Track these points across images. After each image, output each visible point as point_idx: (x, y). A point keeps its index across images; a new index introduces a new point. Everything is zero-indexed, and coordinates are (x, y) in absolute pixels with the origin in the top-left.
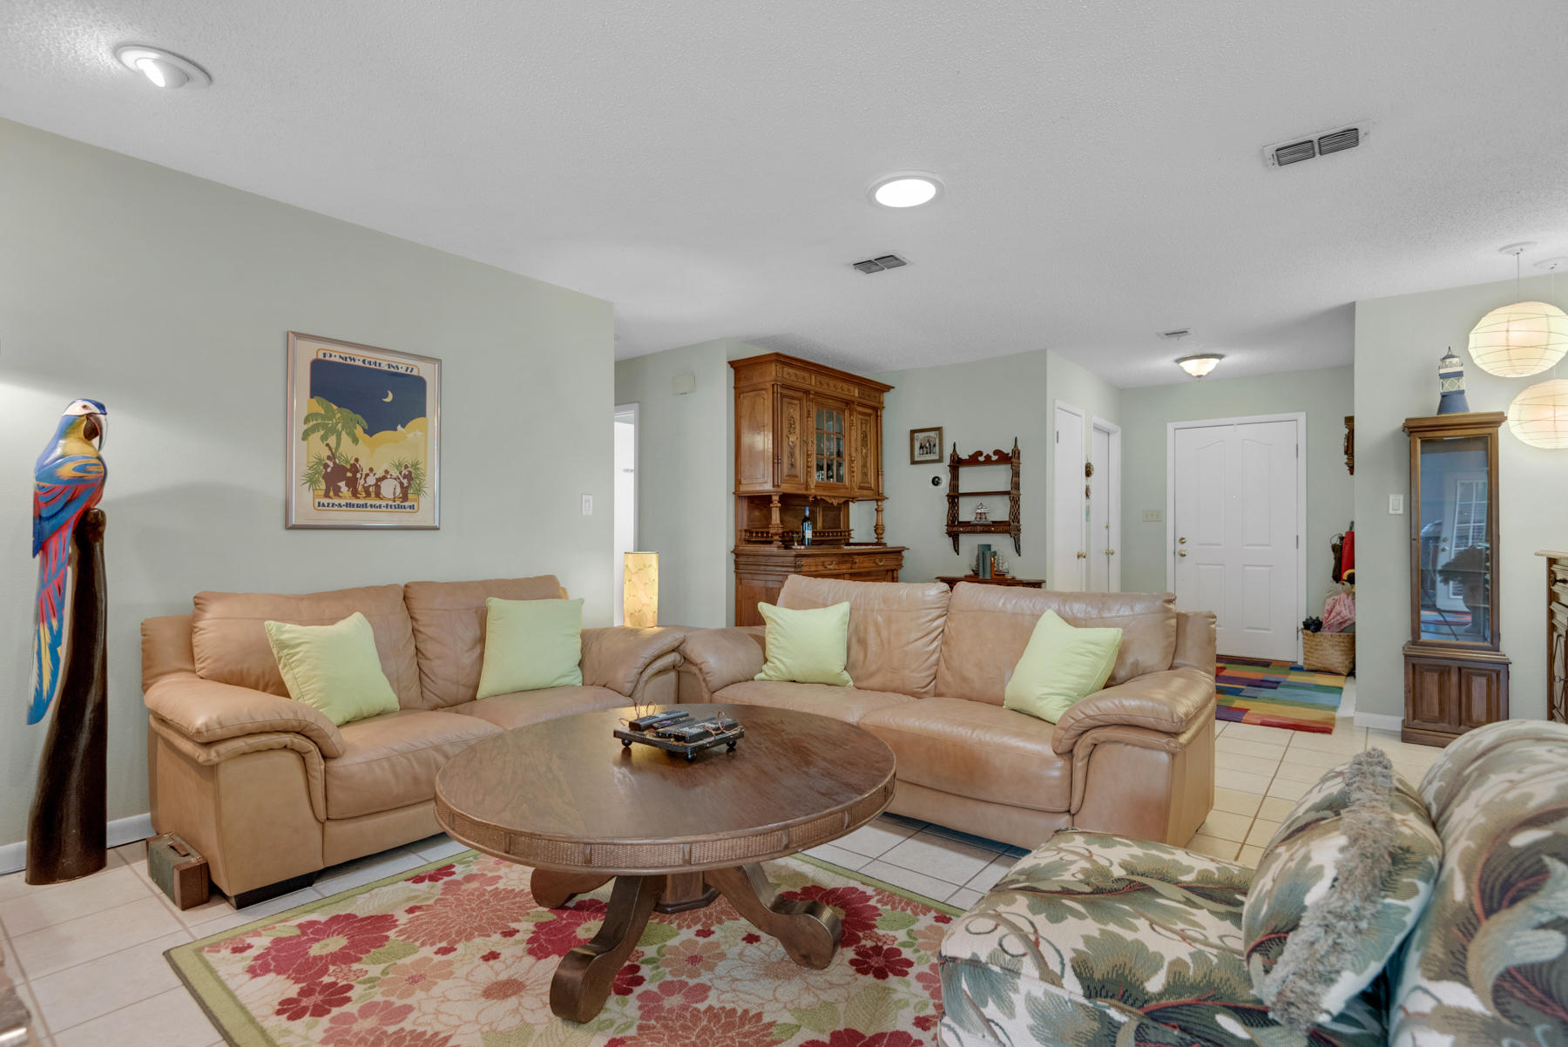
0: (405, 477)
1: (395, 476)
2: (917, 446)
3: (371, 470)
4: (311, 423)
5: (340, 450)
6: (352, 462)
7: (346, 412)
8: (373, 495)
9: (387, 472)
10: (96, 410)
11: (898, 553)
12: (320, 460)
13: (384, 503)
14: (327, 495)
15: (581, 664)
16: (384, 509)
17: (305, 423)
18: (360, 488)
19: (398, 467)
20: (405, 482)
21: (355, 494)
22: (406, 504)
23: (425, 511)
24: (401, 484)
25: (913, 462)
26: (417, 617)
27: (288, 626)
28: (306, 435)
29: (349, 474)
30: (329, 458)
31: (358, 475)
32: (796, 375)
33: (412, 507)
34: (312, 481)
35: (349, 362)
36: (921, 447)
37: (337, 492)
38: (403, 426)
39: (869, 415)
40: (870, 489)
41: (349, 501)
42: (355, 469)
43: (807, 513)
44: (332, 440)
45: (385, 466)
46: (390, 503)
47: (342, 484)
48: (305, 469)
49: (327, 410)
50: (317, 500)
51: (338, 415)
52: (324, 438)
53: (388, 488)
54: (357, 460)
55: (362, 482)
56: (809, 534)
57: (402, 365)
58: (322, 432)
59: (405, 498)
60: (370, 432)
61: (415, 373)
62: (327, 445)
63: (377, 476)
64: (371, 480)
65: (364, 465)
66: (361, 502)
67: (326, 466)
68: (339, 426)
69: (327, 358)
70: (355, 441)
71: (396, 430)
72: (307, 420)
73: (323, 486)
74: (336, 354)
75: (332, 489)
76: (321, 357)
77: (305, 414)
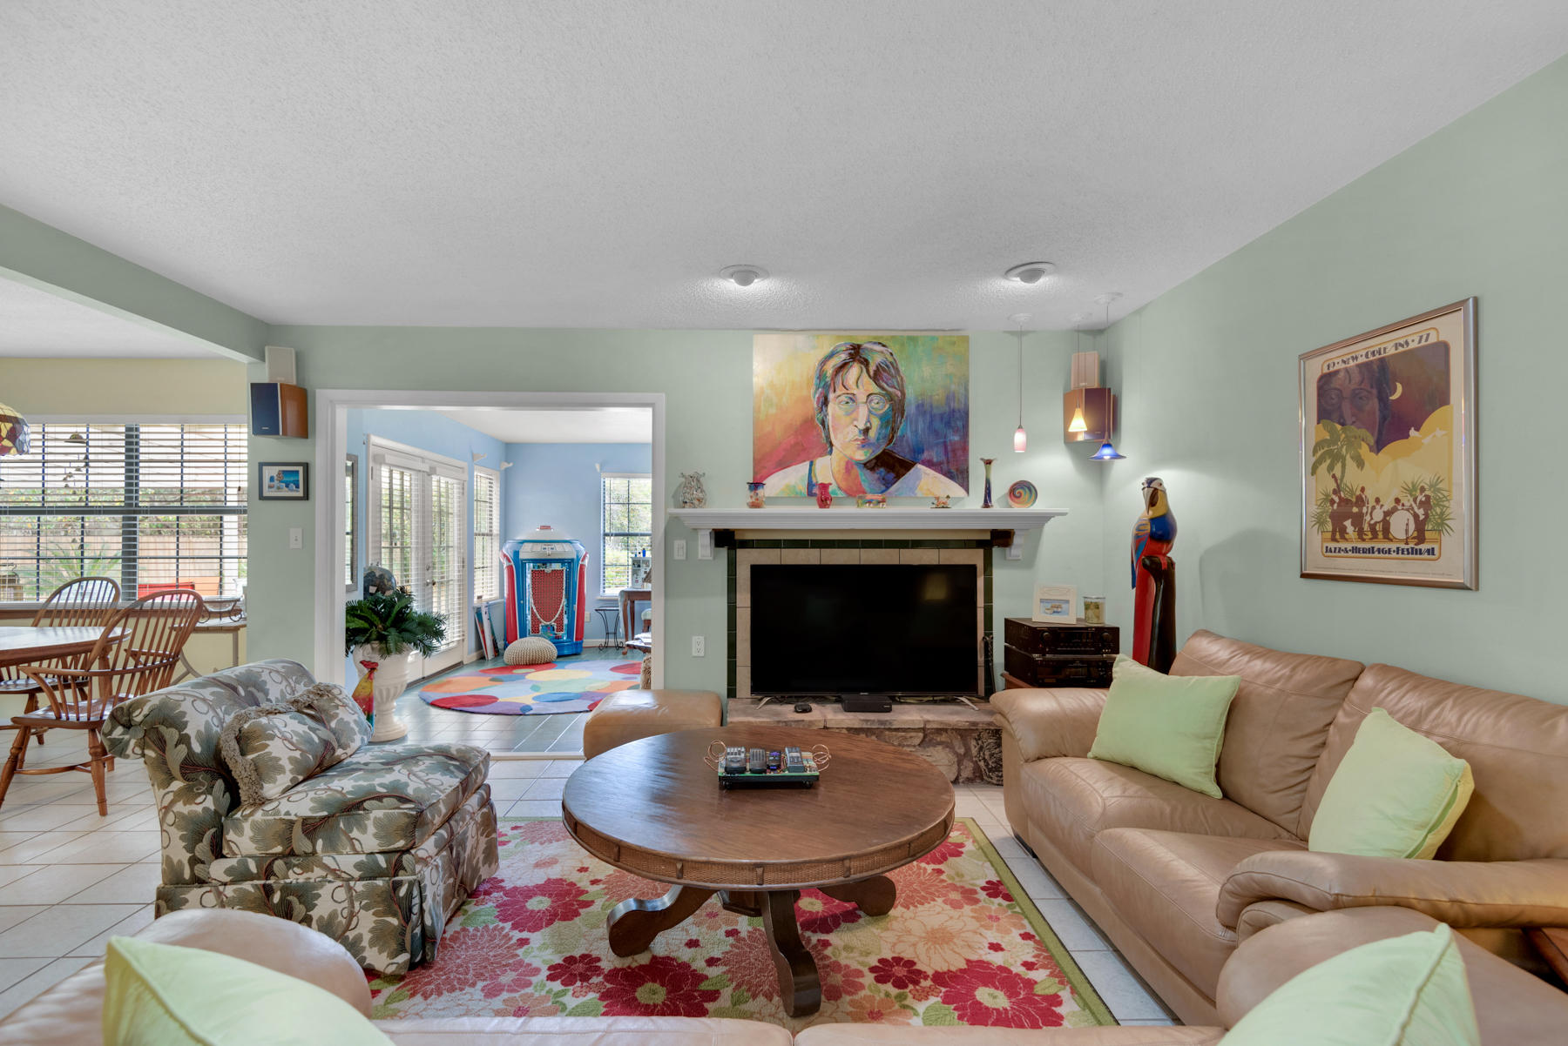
0: (1422, 504)
1: (1407, 504)
3: (1377, 500)
4: (1319, 453)
5: (1344, 481)
6: (1358, 493)
8: (1380, 535)
9: (1397, 501)
13: (1393, 546)
14: (1334, 539)
16: (1394, 555)
17: (1314, 455)
18: (1366, 527)
20: (1421, 512)
22: (1424, 547)
23: (1452, 559)
24: (1416, 516)
28: (1315, 469)
29: (1355, 510)
30: (1335, 492)
31: (1365, 510)
33: (1431, 552)
37: (1343, 531)
38: (1417, 429)
41: (1354, 545)
42: (1360, 501)
44: (1337, 470)
45: (1396, 493)
46: (1403, 546)
47: (1348, 523)
48: (1315, 508)
49: (1332, 432)
50: (1325, 545)
51: (1342, 436)
52: (1330, 468)
53: (1401, 524)
54: (1363, 490)
55: (1368, 518)
57: (1414, 336)
58: (1328, 461)
59: (1421, 538)
61: (1435, 340)
62: (1334, 476)
63: (1385, 508)
64: (1378, 515)
65: (1370, 495)
66: (1367, 545)
68: (1343, 450)
70: (1360, 464)
71: (1407, 436)
72: (1315, 452)
73: (1330, 527)
75: (1339, 532)
76: (1326, 371)
77: (1313, 444)
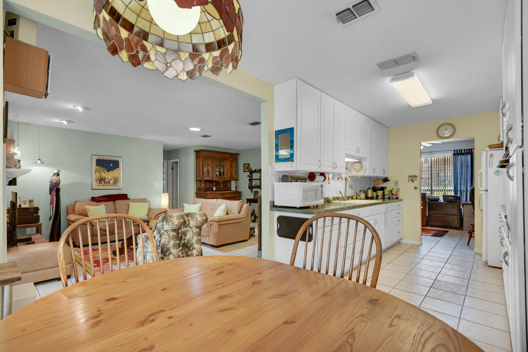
0: (115, 179)
2: (245, 168)
3: (108, 178)
5: (102, 175)
7: (103, 168)
8: (108, 183)
9: (111, 179)
10: (58, 171)
11: (240, 193)
12: (98, 177)
13: (110, 185)
14: (99, 183)
15: (147, 215)
18: (106, 182)
19: (113, 178)
20: (115, 180)
21: (105, 183)
22: (115, 185)
23: (119, 186)
24: (114, 181)
25: (244, 171)
26: (116, 206)
27: (89, 206)
28: (95, 173)
29: (104, 179)
31: (106, 180)
32: (208, 154)
33: (116, 185)
34: (96, 181)
35: (103, 159)
36: (246, 168)
38: (114, 170)
39: (233, 161)
40: (233, 178)
41: (103, 184)
42: (105, 178)
43: (214, 184)
44: (100, 173)
45: (111, 178)
46: (112, 184)
47: (102, 181)
48: (95, 179)
49: (99, 168)
50: (97, 184)
51: (101, 169)
52: (99, 173)
53: (112, 182)
56: (214, 189)
57: (114, 159)
59: (115, 183)
60: (108, 171)
61: (117, 160)
62: (99, 174)
63: (109, 180)
65: (106, 178)
66: (106, 184)
67: (99, 178)
68: (102, 171)
69: (99, 159)
70: (105, 173)
71: (113, 171)
72: (95, 170)
73: (99, 182)
74: (101, 158)
75: (100, 182)
76: (98, 159)
77: (95, 169)
